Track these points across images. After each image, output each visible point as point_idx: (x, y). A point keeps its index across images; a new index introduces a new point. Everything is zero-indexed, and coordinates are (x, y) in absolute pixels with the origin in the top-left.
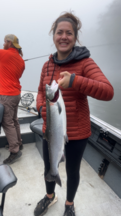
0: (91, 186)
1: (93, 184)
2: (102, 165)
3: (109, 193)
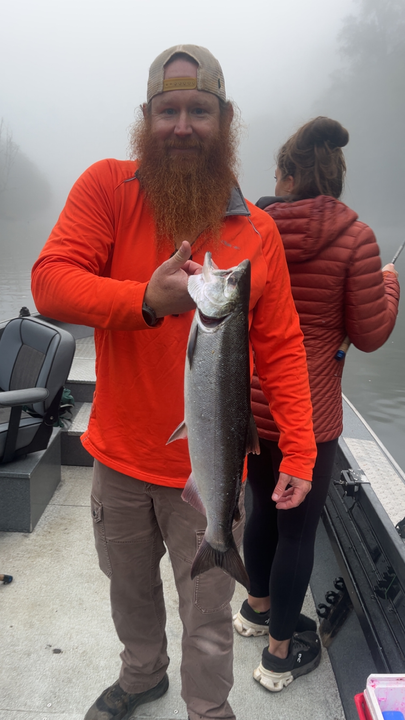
2: (333, 598)
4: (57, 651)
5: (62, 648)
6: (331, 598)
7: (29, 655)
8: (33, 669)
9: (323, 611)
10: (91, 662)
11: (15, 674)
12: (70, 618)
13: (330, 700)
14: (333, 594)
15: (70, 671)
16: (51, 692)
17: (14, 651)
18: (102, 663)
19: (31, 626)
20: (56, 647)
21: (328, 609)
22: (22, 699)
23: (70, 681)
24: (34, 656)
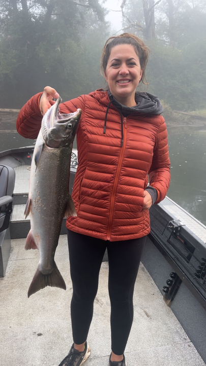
0: (146, 316)
1: (150, 313)
2: (170, 283)
3: (175, 330)
4: (40, 335)
5: (42, 333)
6: (169, 283)
7: (25, 340)
8: (30, 346)
9: (165, 289)
10: (59, 336)
11: (21, 351)
12: (40, 317)
13: (179, 331)
14: (170, 281)
15: (50, 343)
16: (44, 356)
17: (17, 339)
18: (65, 336)
19: (21, 324)
20: (38, 333)
21: (168, 288)
22: (30, 363)
23: (52, 348)
24: (28, 340)
